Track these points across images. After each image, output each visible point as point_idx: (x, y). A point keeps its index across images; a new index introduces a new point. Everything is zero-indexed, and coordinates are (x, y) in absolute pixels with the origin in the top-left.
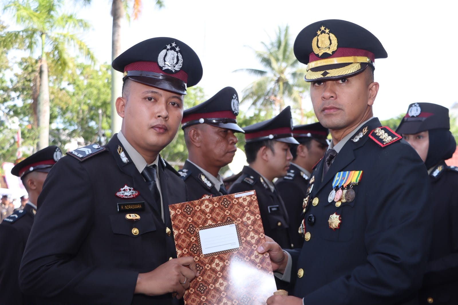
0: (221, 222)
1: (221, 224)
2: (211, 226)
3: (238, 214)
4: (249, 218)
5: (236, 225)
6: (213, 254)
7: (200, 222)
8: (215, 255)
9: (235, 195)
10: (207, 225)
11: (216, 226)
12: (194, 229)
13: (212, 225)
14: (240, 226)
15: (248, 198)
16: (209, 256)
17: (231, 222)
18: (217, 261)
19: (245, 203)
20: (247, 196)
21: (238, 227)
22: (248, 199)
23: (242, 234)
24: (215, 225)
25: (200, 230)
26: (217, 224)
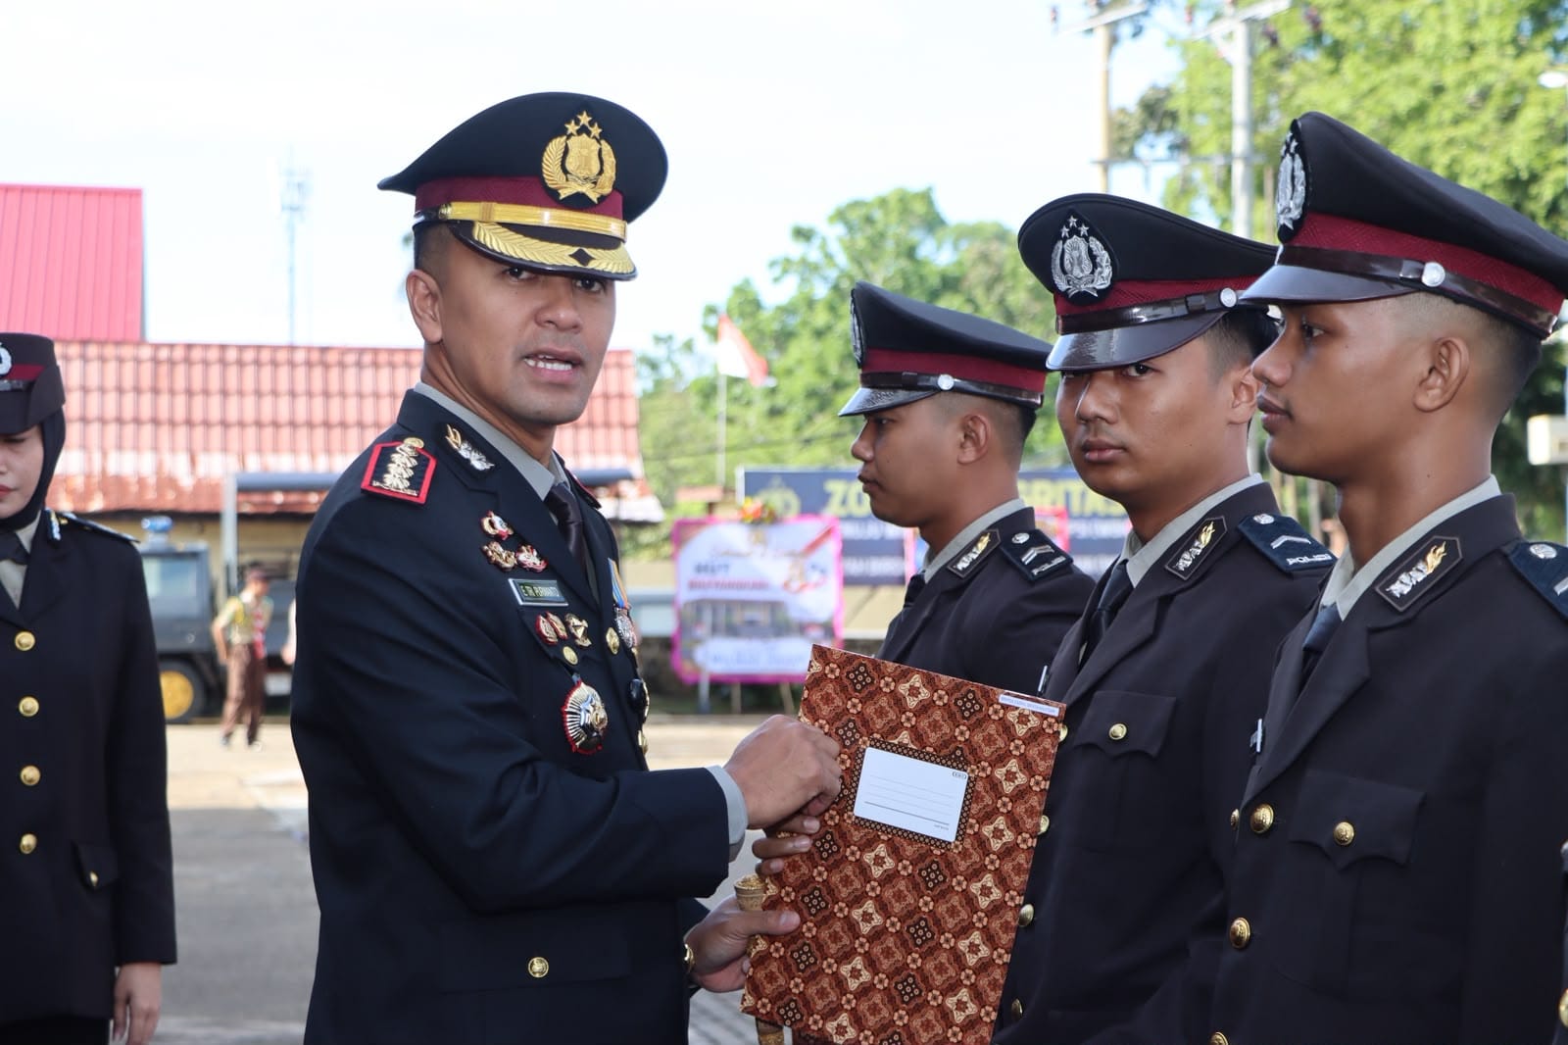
0: (935, 750)
1: (934, 755)
2: (901, 750)
3: (987, 751)
4: (1011, 776)
5: (969, 778)
6: (878, 827)
7: (879, 723)
8: (883, 832)
9: (1002, 696)
10: (896, 742)
11: (916, 754)
12: (857, 736)
13: (906, 748)
14: (980, 786)
15: (1035, 719)
16: (867, 827)
17: (960, 762)
18: (881, 850)
19: (1021, 730)
20: (1033, 712)
21: (974, 785)
22: (1034, 722)
23: (975, 808)
24: (917, 751)
25: (871, 746)
26: (922, 752)
